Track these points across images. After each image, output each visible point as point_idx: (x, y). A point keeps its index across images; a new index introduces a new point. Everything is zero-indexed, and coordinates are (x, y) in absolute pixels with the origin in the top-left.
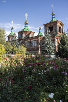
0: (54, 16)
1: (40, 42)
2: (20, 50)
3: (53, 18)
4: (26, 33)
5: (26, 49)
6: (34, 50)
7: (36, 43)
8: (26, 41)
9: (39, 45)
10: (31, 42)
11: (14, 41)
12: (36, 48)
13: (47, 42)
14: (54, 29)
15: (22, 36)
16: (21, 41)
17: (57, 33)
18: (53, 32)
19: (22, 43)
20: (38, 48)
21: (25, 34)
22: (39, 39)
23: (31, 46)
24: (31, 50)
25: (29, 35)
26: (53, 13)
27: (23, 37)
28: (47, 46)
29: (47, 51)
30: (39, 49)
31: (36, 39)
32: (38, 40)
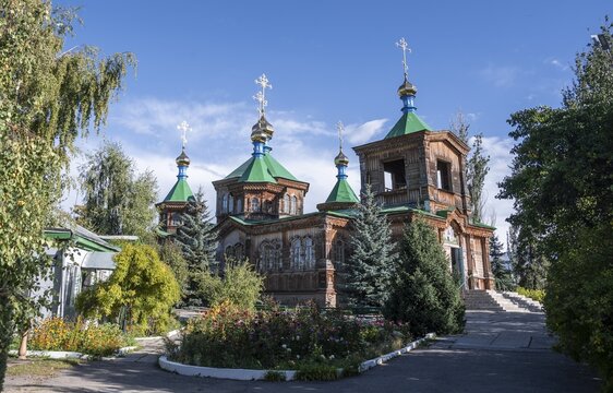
0: (411, 103)
1: (336, 243)
2: (233, 289)
3: (406, 109)
4: (261, 192)
5: (259, 282)
6: (302, 288)
7: (310, 251)
8: (262, 238)
9: (328, 262)
10: (287, 245)
11: (195, 234)
12: (314, 278)
13: (368, 249)
14: (410, 172)
15: (239, 211)
16: (234, 238)
17: (428, 198)
18: (405, 192)
19: (238, 245)
20: (325, 279)
21: (252, 197)
22: (329, 229)
23: (286, 265)
24: (284, 288)
25: (274, 204)
26: (403, 86)
27: (243, 214)
28: (363, 271)
29: (364, 293)
30: (330, 283)
31: (314, 231)
32: (323, 235)
